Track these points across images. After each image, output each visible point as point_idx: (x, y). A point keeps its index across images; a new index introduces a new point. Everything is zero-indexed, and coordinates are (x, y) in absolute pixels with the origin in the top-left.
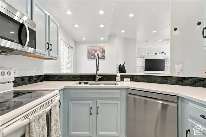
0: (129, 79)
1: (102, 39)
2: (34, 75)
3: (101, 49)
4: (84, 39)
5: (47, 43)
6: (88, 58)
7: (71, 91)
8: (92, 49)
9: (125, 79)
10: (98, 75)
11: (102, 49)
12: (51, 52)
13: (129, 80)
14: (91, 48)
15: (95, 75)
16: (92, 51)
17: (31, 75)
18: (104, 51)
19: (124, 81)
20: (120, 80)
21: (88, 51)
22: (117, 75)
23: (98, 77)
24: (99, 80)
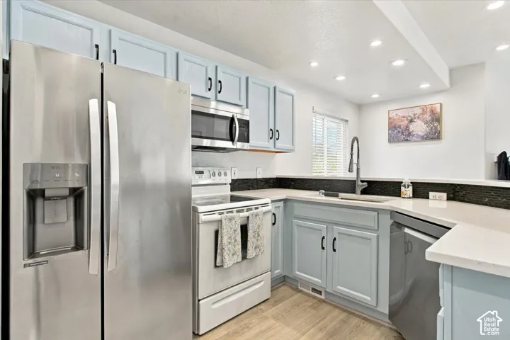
0: (444, 195)
1: (425, 86)
2: (259, 177)
3: (429, 114)
4: (375, 96)
5: (271, 130)
6: (390, 141)
7: (296, 205)
8: (401, 115)
9: (431, 194)
10: (362, 181)
11: (432, 111)
12: (277, 141)
13: (445, 198)
14: (397, 115)
15: (355, 181)
16: (402, 121)
17: (255, 177)
18: (436, 118)
19: (428, 198)
20: (411, 195)
21: (390, 123)
22: (402, 182)
23: (360, 186)
24: (364, 192)
